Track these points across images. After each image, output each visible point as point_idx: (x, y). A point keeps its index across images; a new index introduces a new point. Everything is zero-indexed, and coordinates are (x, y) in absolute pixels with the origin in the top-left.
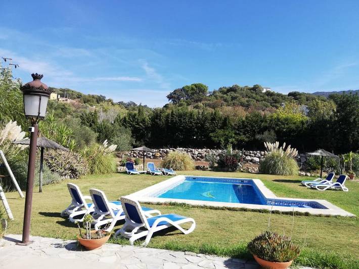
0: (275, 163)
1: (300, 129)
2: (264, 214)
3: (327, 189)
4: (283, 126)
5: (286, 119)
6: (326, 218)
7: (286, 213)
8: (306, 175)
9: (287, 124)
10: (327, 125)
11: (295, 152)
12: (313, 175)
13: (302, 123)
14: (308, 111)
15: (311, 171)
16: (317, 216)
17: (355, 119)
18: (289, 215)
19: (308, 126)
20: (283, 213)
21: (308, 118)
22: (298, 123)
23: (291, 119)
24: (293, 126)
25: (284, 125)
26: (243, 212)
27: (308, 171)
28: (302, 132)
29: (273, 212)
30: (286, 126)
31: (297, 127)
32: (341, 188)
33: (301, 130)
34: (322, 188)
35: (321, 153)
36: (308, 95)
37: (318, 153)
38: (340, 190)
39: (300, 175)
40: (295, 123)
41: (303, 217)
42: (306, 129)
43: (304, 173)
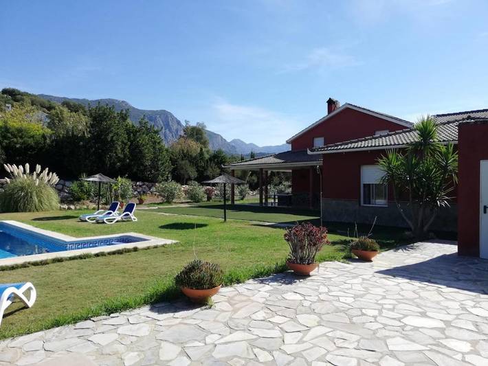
0: (27, 194)
1: (40, 145)
2: (87, 260)
3: (117, 222)
4: (15, 140)
5: (20, 130)
6: (155, 249)
7: (114, 253)
8: (69, 209)
9: (21, 137)
10: (79, 143)
11: (55, 178)
12: (78, 207)
13: (44, 137)
14: (49, 121)
15: (75, 202)
16: (146, 249)
17: (112, 137)
18: (117, 255)
19: (52, 142)
20: (110, 254)
21: (49, 131)
22: (38, 138)
23: (26, 131)
24: (31, 141)
25: (16, 137)
26: (58, 264)
27: (71, 202)
28: (44, 150)
29: (97, 255)
30: (20, 141)
31: (37, 143)
32: (130, 218)
33: (42, 148)
34: (110, 221)
35: (100, 178)
36: (34, 98)
37: (96, 178)
38: (128, 221)
39: (61, 209)
40: (33, 137)
41: (133, 254)
42: (49, 146)
43: (66, 206)
